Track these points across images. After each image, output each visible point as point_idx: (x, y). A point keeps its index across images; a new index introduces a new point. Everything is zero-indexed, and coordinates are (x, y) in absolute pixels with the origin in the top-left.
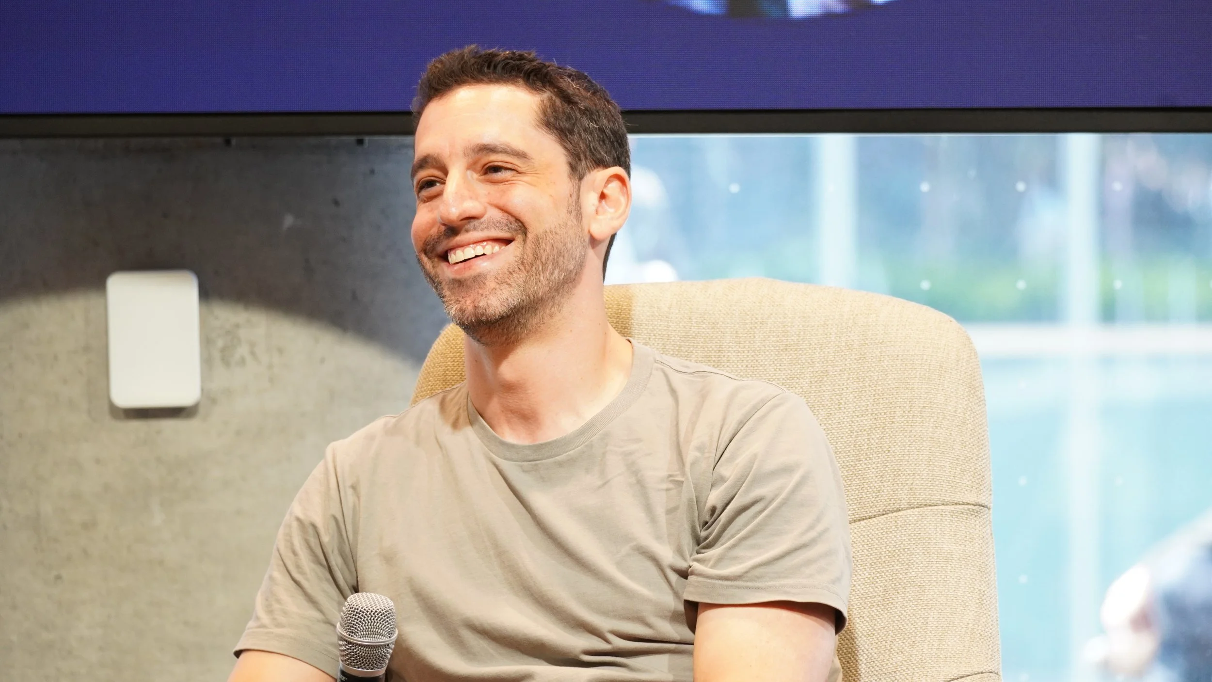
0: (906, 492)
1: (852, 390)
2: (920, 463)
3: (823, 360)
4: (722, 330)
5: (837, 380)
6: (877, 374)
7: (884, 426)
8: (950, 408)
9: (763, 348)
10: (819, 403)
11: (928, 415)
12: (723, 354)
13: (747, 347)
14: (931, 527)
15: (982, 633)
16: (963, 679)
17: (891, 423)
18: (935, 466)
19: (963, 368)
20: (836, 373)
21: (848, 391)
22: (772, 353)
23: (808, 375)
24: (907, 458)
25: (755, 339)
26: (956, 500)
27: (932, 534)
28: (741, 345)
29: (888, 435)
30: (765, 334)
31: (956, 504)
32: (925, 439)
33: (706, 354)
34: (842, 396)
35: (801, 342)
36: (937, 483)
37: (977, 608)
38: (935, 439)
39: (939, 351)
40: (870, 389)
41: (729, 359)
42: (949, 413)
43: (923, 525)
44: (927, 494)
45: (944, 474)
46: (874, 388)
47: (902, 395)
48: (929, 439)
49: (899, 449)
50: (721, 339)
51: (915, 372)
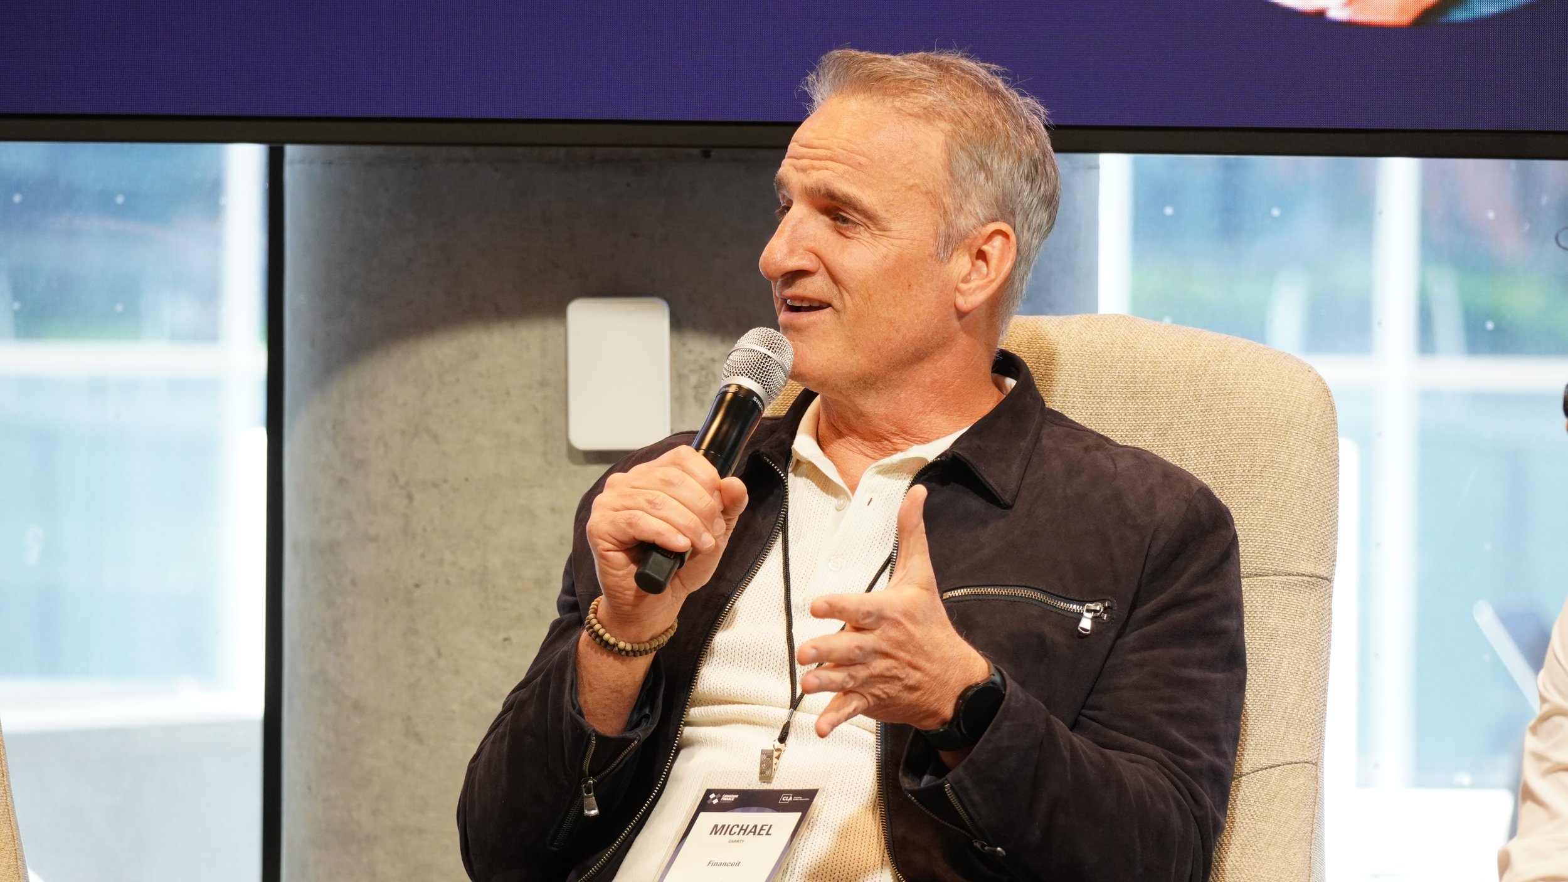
1: (1195, 446)
2: (1255, 528)
3: (1169, 411)
6: (1221, 428)
7: (1222, 486)
8: (1293, 468)
9: (1110, 395)
11: (1269, 475)
12: (1068, 400)
13: (1093, 392)
14: (1258, 599)
15: (1302, 719)
16: (1273, 769)
17: (1229, 482)
18: (1270, 532)
19: (1314, 424)
20: (1180, 426)
21: (1190, 446)
22: (1118, 401)
23: (1152, 427)
24: (1242, 522)
25: (1102, 384)
26: (1289, 570)
27: (1259, 607)
29: (1225, 496)
30: (1113, 379)
31: (1289, 574)
35: (1149, 390)
36: (1270, 550)
37: (1299, 690)
38: (1273, 502)
39: (1288, 404)
40: (1213, 444)
42: (1292, 473)
43: (1251, 596)
46: (1217, 444)
47: (1244, 453)
48: (1267, 502)
51: (1260, 427)
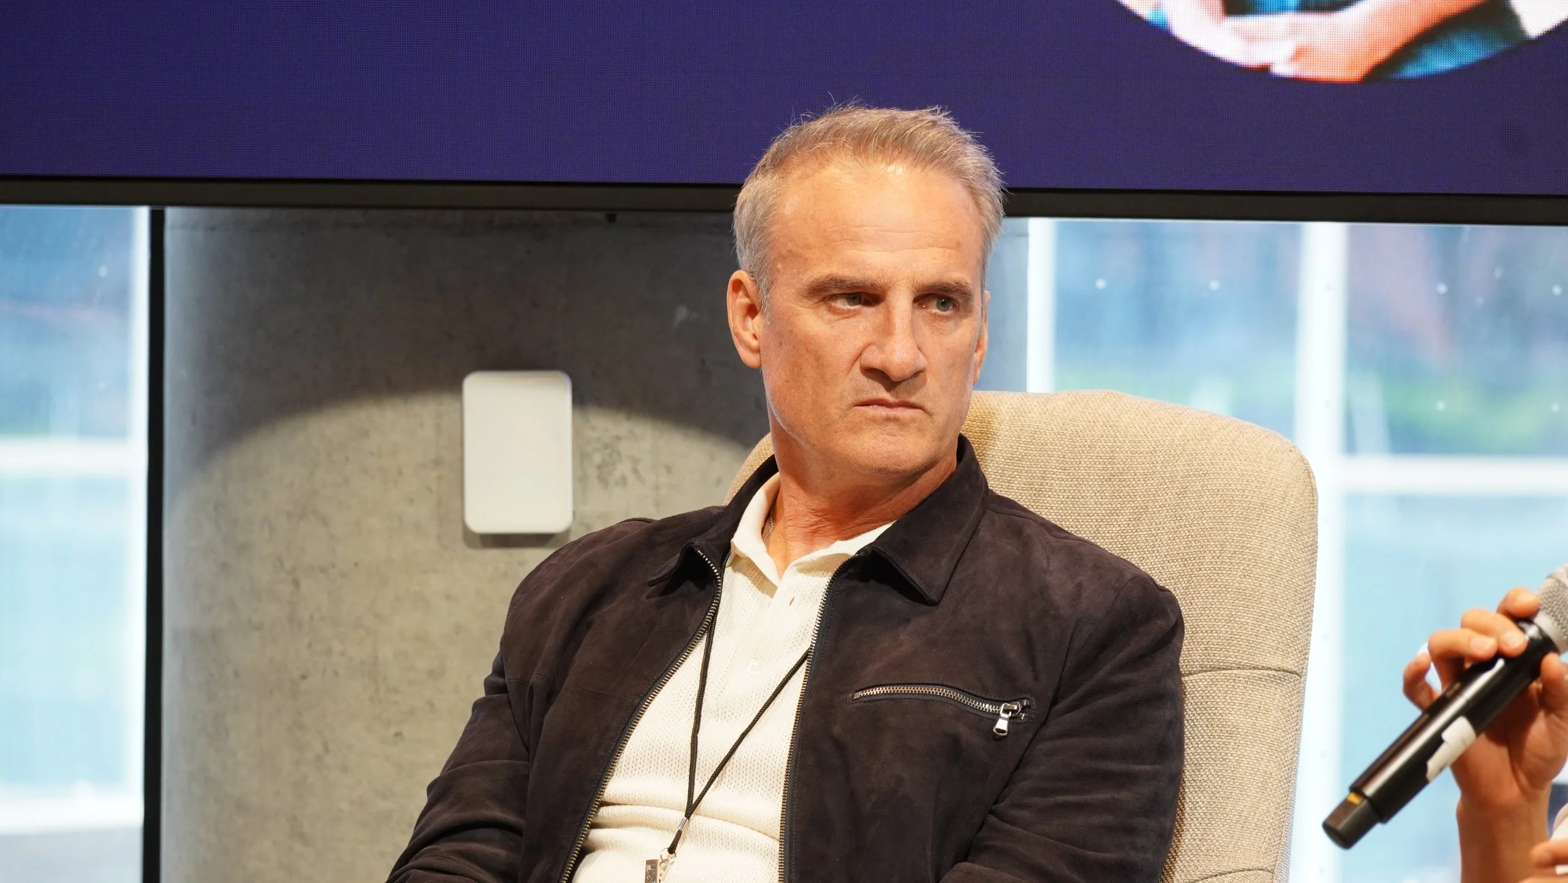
0: (1200, 651)
1: (1168, 531)
2: (1221, 618)
3: (1145, 493)
4: (1050, 453)
5: (1155, 518)
6: (1194, 511)
10: (1134, 545)
11: (1238, 561)
18: (1236, 622)
20: (1155, 509)
21: (1163, 531)
23: (1127, 511)
26: (1253, 663)
27: (1220, 703)
28: (1066, 471)
30: (1092, 460)
31: (1254, 668)
32: (1230, 590)
33: (1029, 480)
34: (1157, 537)
35: (1126, 471)
36: (1235, 642)
38: (1241, 591)
40: (1185, 528)
41: (1051, 487)
44: (1222, 655)
45: (1245, 632)
46: (1189, 528)
47: (1214, 538)
49: (1201, 600)
50: (1047, 464)
51: (1232, 510)
